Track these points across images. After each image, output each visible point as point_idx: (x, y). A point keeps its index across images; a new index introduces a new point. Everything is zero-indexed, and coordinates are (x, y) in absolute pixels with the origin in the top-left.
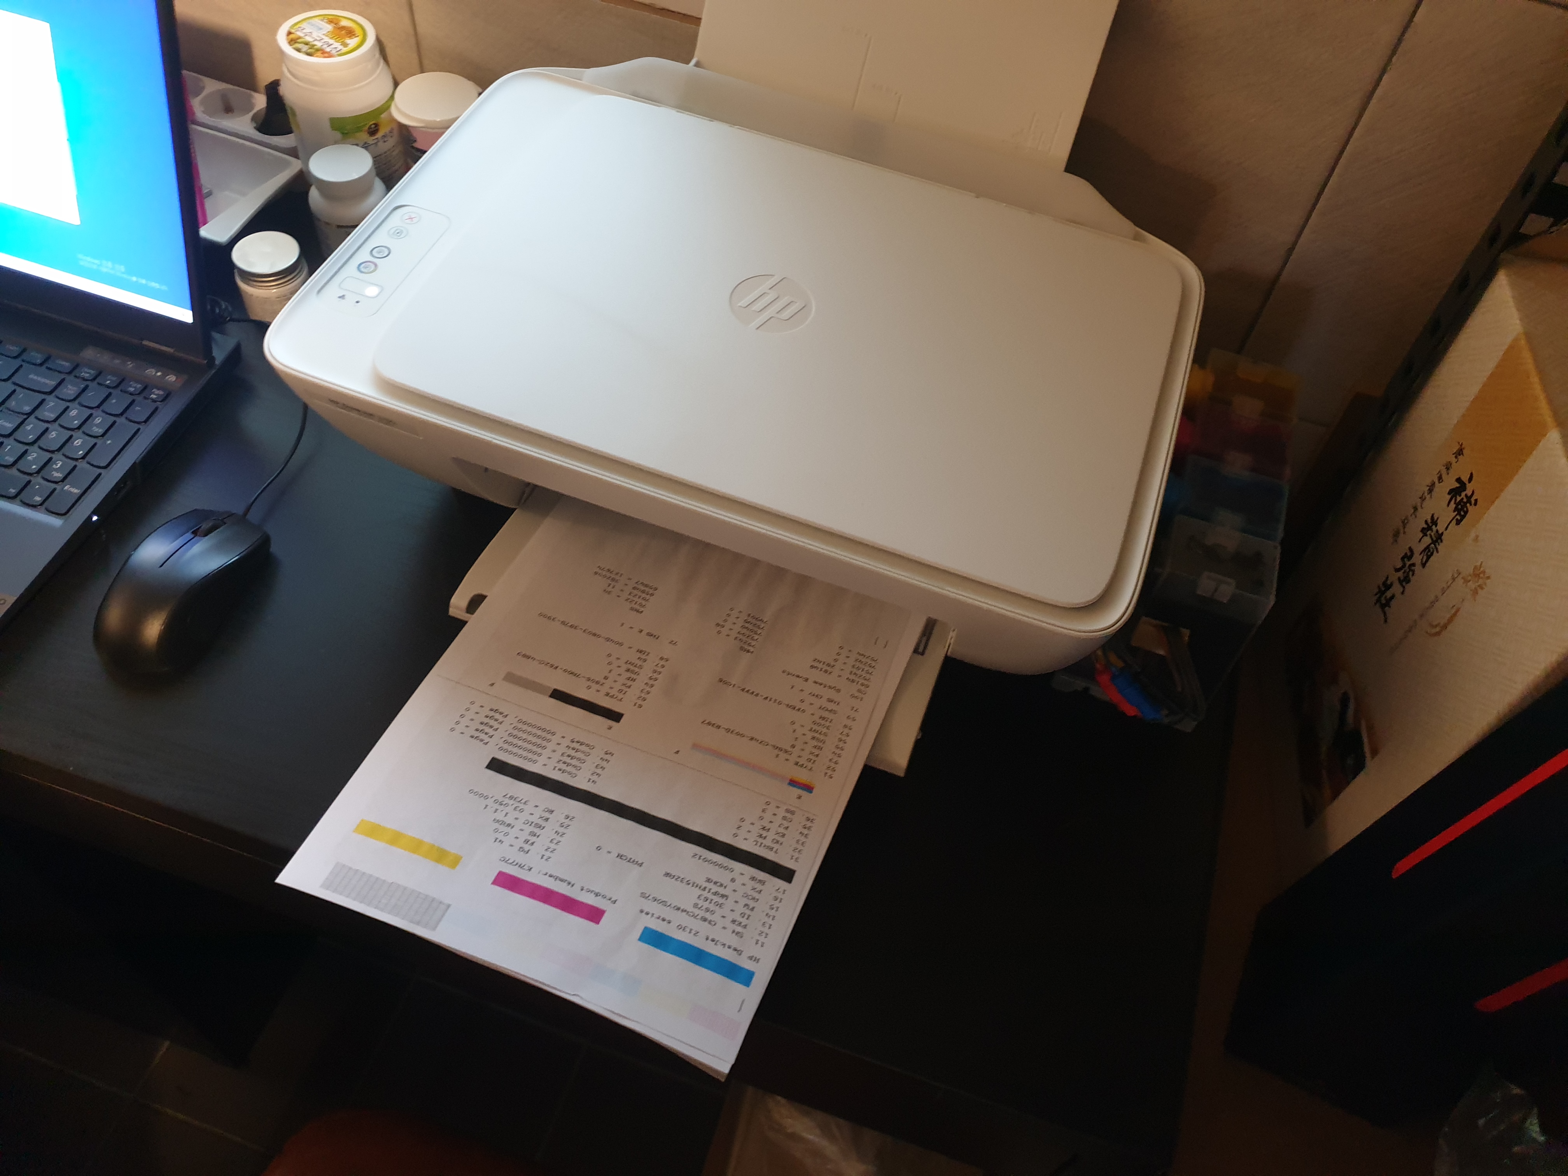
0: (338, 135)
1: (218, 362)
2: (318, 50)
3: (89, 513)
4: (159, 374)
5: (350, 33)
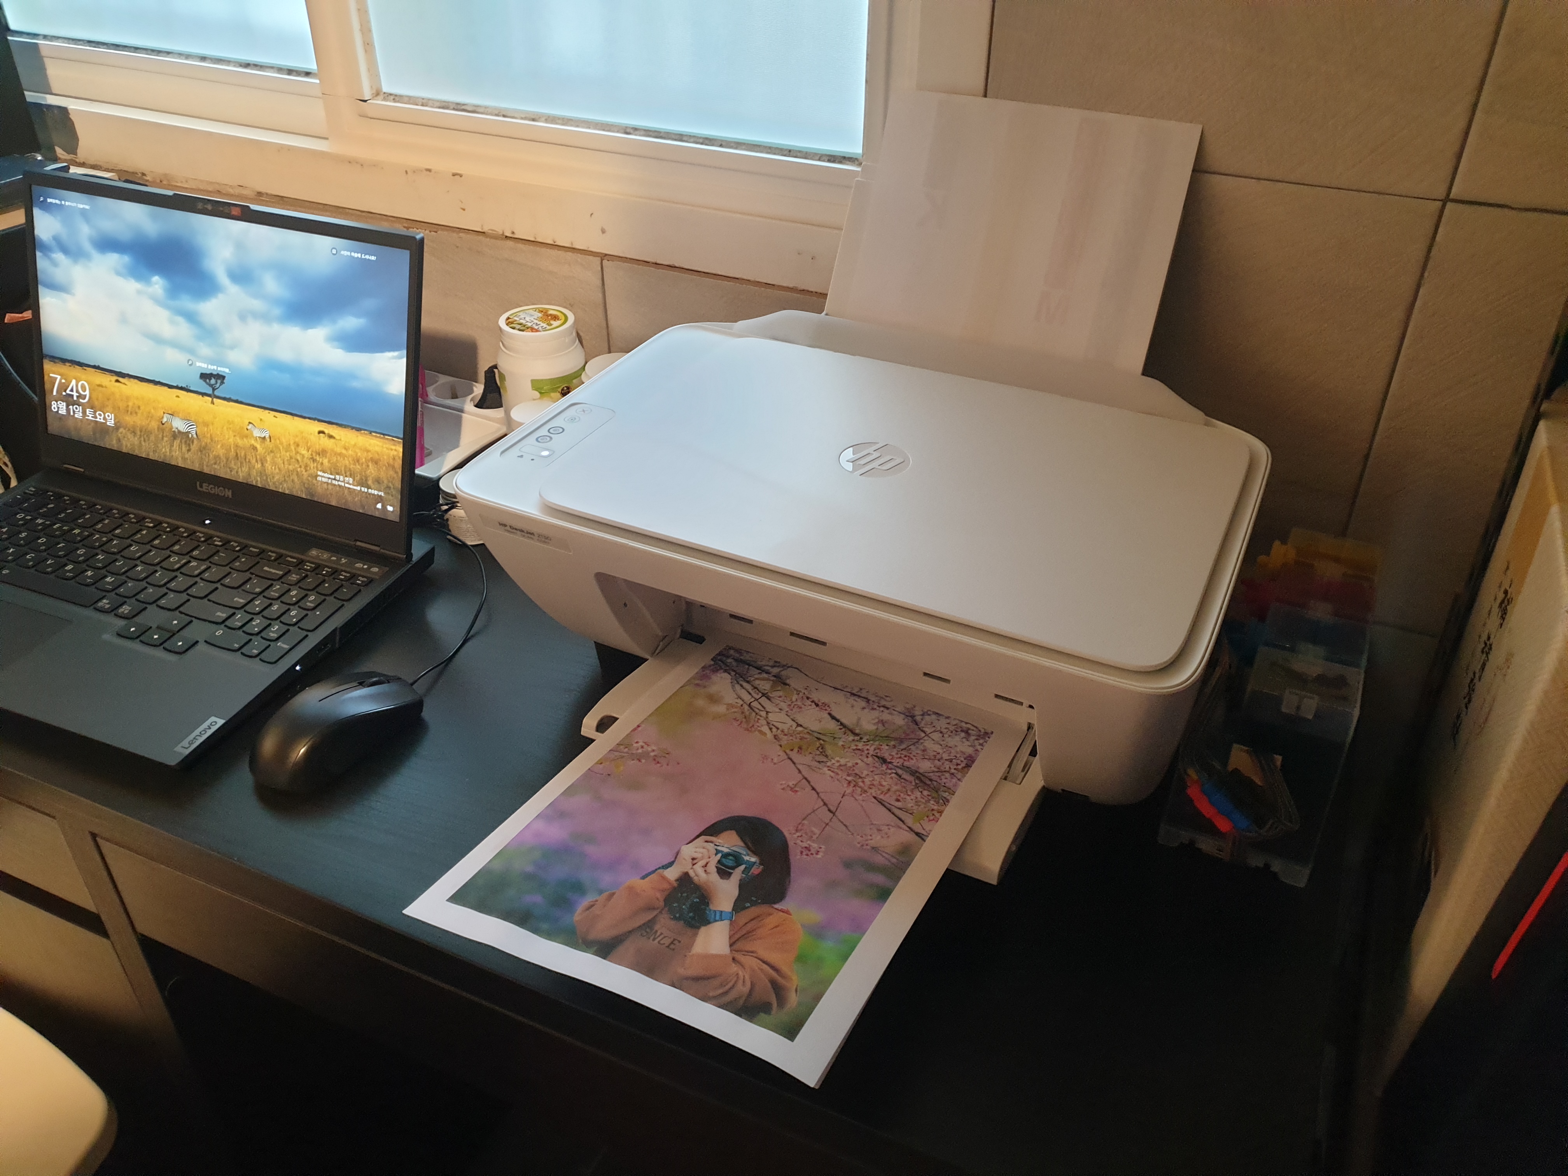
0: (537, 394)
1: (415, 558)
2: (528, 328)
3: (293, 662)
4: (365, 567)
5: (555, 318)
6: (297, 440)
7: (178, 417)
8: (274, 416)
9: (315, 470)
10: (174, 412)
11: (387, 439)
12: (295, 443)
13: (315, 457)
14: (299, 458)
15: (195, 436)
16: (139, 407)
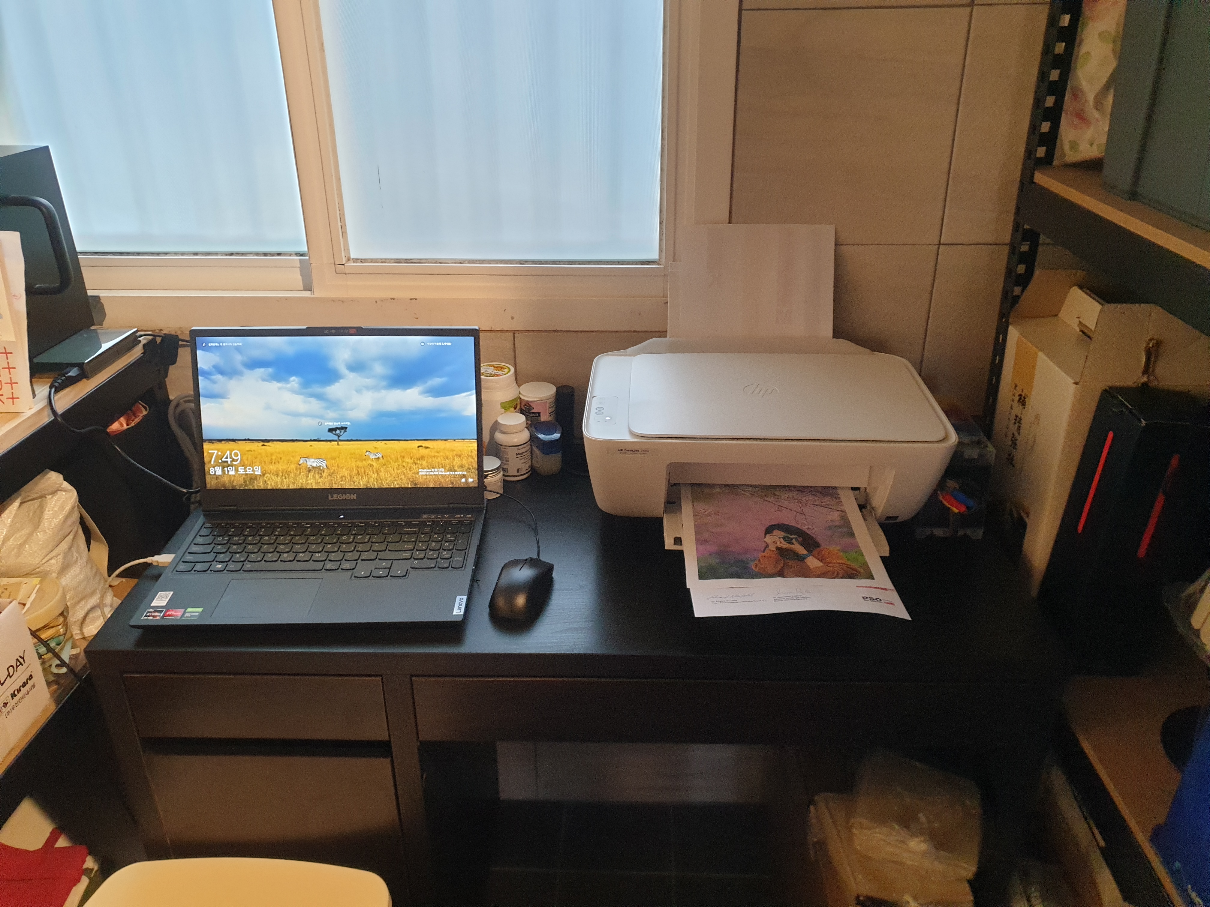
0: (503, 410)
3: (472, 565)
4: (462, 516)
5: (502, 368)
6: (403, 454)
7: (312, 458)
8: (385, 444)
9: (417, 469)
10: (308, 456)
11: (466, 441)
12: (401, 456)
13: (416, 462)
14: (404, 464)
15: (325, 467)
16: (281, 458)
